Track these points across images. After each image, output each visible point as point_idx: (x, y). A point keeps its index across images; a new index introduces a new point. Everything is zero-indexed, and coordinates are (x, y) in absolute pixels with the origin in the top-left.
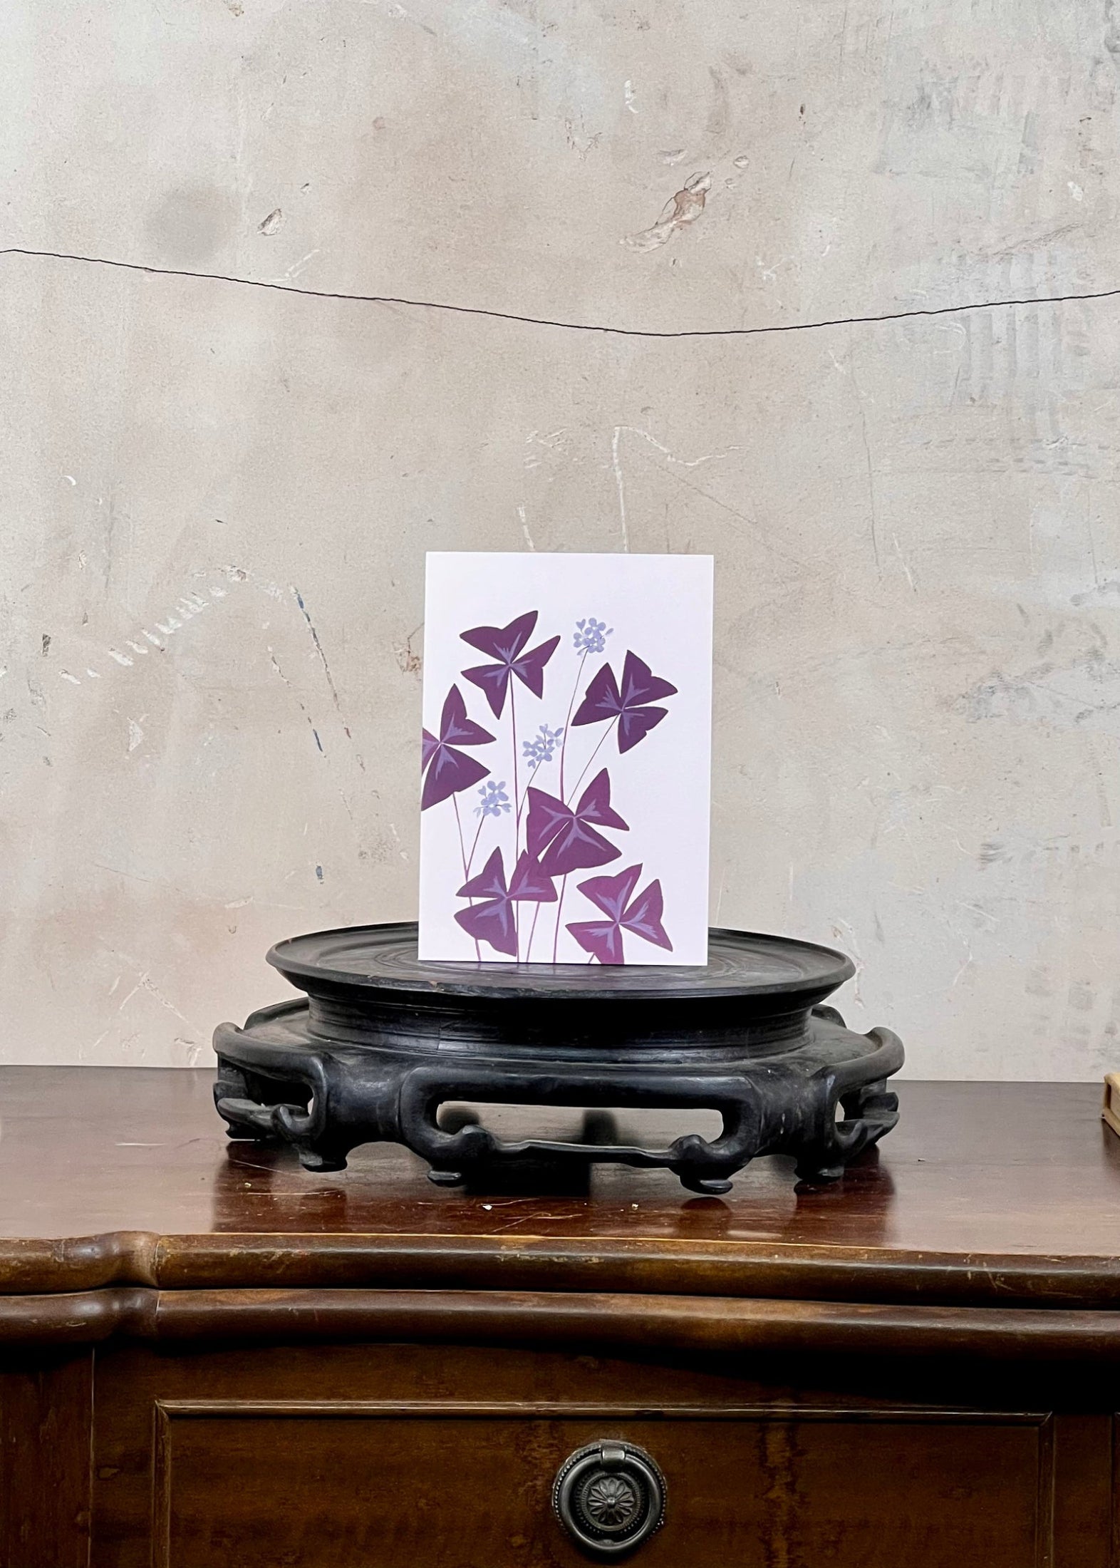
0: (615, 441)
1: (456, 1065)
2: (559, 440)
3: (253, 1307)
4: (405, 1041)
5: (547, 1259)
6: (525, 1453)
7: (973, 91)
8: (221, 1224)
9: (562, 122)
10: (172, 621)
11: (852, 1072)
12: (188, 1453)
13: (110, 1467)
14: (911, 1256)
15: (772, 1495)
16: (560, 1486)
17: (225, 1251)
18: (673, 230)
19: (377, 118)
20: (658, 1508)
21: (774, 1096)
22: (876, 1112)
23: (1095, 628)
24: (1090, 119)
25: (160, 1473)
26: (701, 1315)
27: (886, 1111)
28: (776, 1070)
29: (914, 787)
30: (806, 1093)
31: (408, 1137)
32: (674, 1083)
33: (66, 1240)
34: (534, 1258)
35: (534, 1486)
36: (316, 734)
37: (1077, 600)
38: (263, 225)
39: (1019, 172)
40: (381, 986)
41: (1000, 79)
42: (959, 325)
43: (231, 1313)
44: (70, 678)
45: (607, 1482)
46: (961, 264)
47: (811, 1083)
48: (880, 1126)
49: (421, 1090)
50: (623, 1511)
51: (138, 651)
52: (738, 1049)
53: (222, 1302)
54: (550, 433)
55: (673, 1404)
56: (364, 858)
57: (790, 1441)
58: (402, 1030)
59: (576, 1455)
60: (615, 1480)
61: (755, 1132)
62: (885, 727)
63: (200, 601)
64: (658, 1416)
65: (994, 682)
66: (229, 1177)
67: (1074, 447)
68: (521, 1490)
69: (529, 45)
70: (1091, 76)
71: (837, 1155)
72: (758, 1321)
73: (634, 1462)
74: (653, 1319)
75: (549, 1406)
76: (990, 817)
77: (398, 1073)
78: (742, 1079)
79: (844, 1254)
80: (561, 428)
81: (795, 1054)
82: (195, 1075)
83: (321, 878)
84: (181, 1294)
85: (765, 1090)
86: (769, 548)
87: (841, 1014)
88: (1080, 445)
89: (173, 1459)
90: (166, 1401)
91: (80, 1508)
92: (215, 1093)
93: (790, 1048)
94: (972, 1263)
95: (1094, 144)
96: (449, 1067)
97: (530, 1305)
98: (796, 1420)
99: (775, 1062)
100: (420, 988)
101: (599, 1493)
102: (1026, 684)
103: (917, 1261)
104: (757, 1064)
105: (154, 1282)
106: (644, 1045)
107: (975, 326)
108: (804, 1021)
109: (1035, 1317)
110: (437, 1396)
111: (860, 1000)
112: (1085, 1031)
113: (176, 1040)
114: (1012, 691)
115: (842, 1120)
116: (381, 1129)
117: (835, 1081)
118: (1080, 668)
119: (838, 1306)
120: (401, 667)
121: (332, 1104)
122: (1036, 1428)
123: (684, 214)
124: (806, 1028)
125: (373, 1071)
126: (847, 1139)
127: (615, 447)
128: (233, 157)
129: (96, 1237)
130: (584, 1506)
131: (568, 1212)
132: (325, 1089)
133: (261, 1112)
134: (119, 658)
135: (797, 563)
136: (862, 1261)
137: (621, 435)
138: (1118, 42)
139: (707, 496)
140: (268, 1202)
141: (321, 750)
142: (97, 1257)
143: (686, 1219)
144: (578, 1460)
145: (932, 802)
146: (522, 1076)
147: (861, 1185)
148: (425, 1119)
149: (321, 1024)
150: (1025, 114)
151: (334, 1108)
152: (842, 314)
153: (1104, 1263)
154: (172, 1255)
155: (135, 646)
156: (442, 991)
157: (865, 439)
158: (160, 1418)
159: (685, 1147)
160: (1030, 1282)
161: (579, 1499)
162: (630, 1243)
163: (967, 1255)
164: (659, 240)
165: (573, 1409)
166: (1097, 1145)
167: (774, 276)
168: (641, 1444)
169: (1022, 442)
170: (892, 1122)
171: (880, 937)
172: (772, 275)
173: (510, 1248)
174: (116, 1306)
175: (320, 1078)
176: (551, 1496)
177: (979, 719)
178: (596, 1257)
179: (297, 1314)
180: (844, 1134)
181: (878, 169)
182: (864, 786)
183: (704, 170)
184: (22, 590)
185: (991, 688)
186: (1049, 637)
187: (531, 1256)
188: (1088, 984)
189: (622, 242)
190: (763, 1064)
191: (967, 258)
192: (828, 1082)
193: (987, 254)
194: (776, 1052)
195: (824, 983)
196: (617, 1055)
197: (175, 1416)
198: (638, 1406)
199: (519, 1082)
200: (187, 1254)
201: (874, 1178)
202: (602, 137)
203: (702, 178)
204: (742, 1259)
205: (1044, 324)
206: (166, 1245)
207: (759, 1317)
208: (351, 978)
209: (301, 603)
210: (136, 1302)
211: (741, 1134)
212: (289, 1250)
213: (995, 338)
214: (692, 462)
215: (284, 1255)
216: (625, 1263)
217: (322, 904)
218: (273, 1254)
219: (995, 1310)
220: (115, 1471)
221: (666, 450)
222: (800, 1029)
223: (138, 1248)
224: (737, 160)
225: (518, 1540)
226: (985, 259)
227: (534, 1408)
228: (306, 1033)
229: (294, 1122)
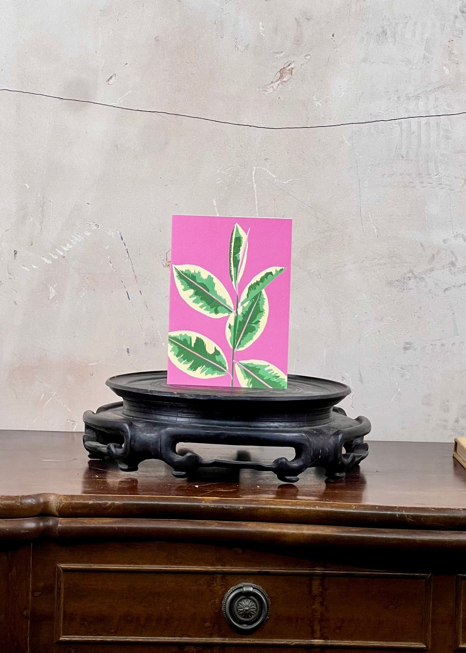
0: (254, 173)
1: (184, 427)
2: (230, 172)
3: (98, 525)
4: (163, 418)
5: (221, 507)
6: (211, 588)
7: (405, 28)
8: (86, 491)
9: (233, 39)
10: (68, 245)
11: (349, 433)
12: (71, 586)
13: (38, 591)
14: (373, 507)
15: (314, 607)
16: (225, 602)
17: (87, 502)
18: (279, 85)
19: (156, 37)
20: (266, 612)
21: (316, 442)
22: (359, 451)
23: (452, 252)
24: (453, 41)
25: (59, 594)
26: (285, 531)
27: (363, 451)
28: (318, 431)
29: (376, 318)
30: (330, 441)
31: (164, 457)
32: (275, 436)
33: (21, 496)
34: (216, 507)
35: (215, 602)
36: (127, 293)
37: (445, 241)
38: (108, 80)
39: (423, 63)
40: (153, 394)
41: (416, 23)
42: (397, 126)
43: (89, 527)
44: (26, 268)
45: (245, 601)
46: (398, 101)
47: (332, 437)
48: (361, 456)
49: (169, 437)
50: (252, 613)
51: (54, 258)
52: (302, 422)
53: (85, 523)
54: (226, 169)
55: (274, 568)
56: (147, 345)
57: (322, 585)
58: (162, 413)
59: (232, 589)
60: (248, 599)
61: (309, 457)
62: (365, 293)
63: (80, 237)
64: (267, 573)
65: (410, 275)
66: (89, 473)
67: (445, 177)
68: (210, 603)
69: (220, 7)
70: (453, 23)
71: (342, 467)
72: (309, 534)
73: (256, 592)
74: (265, 533)
75: (221, 568)
76: (408, 331)
77: (160, 430)
78: (304, 434)
79: (345, 506)
80: (231, 167)
81: (326, 425)
82: (75, 435)
83: (129, 353)
84: (69, 519)
85: (313, 440)
86: (317, 218)
87: (345, 411)
88: (447, 176)
89: (65, 589)
90: (62, 564)
91: (26, 608)
92: (83, 439)
93: (323, 423)
94: (399, 510)
95: (455, 51)
96: (182, 428)
97: (214, 526)
98: (324, 576)
99: (318, 428)
100: (169, 395)
101: (242, 605)
102: (424, 276)
103: (375, 509)
104: (310, 429)
105: (57, 514)
106: (263, 420)
107: (404, 126)
108: (329, 412)
109: (424, 534)
110: (175, 564)
111: (353, 407)
112: (446, 421)
113: (67, 420)
114: (418, 279)
115: (345, 453)
116: (153, 454)
117: (342, 436)
118: (446, 270)
119: (342, 528)
120: (163, 265)
121: (132, 443)
122: (424, 580)
123: (283, 78)
124: (330, 416)
125: (149, 429)
126: (347, 461)
127: (253, 175)
128: (96, 52)
129: (33, 495)
130: (235, 610)
131: (230, 489)
132: (130, 437)
133: (102, 447)
134: (46, 260)
135: (329, 224)
136: (353, 509)
137: (256, 169)
138: (465, 9)
139: (292, 196)
140: (105, 483)
141: (129, 299)
142: (34, 503)
143: (279, 492)
144: (233, 591)
145: (384, 325)
146: (212, 432)
147: (352, 480)
148: (171, 449)
149: (129, 411)
150: (426, 38)
151: (133, 445)
152: (349, 120)
153: (454, 511)
154: (65, 503)
155: (52, 255)
156: (179, 396)
157: (357, 173)
158: (59, 571)
159: (279, 462)
160: (422, 518)
161: (233, 607)
162: (256, 501)
163: (396, 507)
164: (273, 89)
165: (231, 570)
166: (451, 466)
167: (320, 104)
168: (259, 585)
169: (423, 175)
170: (366, 455)
171: (361, 381)
172: (319, 104)
173: (206, 502)
174: (41, 524)
175: (127, 432)
176: (222, 606)
177: (404, 290)
178: (242, 506)
179: (117, 528)
180: (345, 459)
181: (365, 60)
182: (355, 318)
183: (292, 60)
184: (6, 231)
185: (409, 277)
186: (433, 256)
187: (215, 506)
188: (448, 401)
189: (257, 89)
190: (312, 429)
191: (401, 98)
192: (339, 437)
193: (409, 96)
194: (318, 424)
195: (338, 396)
196: (251, 424)
197: (65, 570)
198: (259, 569)
199: (210, 434)
200: (71, 503)
201: (358, 477)
202: (250, 46)
203: (291, 63)
204: (303, 508)
205: (433, 126)
206: (62, 499)
207: (309, 532)
208: (141, 391)
209: (122, 239)
210: (50, 523)
211: (303, 457)
212: (114, 502)
213: (412, 131)
214: (285, 182)
215: (111, 504)
216: (254, 509)
217: (129, 364)
218: (107, 503)
219: (408, 530)
220: (39, 593)
221: (274, 176)
222: (327, 416)
223: (51, 500)
224: (306, 56)
225: (208, 624)
226: (409, 98)
227: (215, 569)
228: (122, 415)
229: (116, 451)
